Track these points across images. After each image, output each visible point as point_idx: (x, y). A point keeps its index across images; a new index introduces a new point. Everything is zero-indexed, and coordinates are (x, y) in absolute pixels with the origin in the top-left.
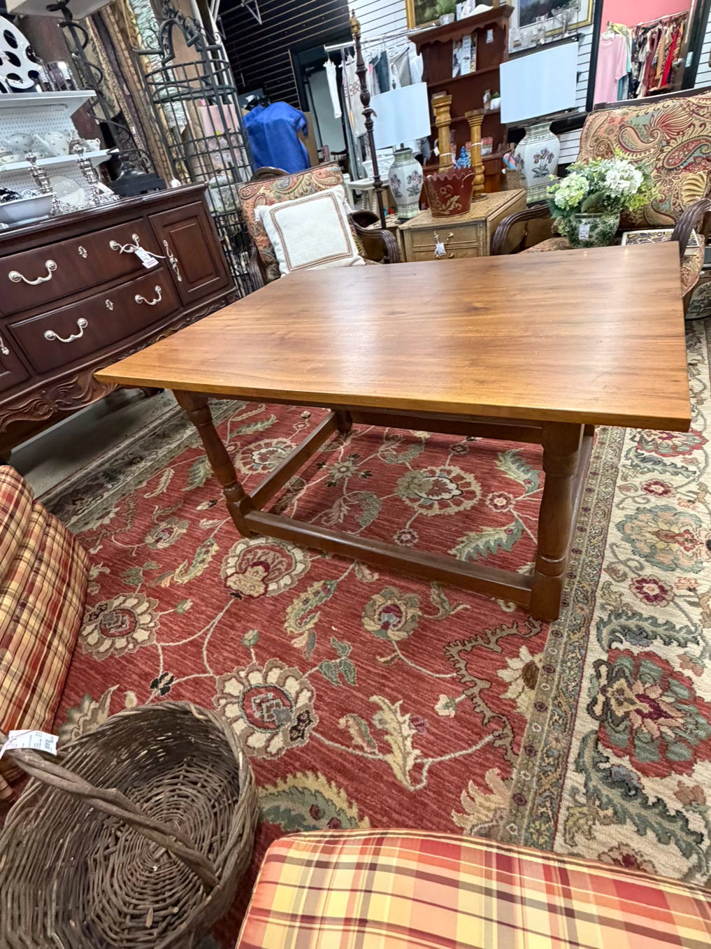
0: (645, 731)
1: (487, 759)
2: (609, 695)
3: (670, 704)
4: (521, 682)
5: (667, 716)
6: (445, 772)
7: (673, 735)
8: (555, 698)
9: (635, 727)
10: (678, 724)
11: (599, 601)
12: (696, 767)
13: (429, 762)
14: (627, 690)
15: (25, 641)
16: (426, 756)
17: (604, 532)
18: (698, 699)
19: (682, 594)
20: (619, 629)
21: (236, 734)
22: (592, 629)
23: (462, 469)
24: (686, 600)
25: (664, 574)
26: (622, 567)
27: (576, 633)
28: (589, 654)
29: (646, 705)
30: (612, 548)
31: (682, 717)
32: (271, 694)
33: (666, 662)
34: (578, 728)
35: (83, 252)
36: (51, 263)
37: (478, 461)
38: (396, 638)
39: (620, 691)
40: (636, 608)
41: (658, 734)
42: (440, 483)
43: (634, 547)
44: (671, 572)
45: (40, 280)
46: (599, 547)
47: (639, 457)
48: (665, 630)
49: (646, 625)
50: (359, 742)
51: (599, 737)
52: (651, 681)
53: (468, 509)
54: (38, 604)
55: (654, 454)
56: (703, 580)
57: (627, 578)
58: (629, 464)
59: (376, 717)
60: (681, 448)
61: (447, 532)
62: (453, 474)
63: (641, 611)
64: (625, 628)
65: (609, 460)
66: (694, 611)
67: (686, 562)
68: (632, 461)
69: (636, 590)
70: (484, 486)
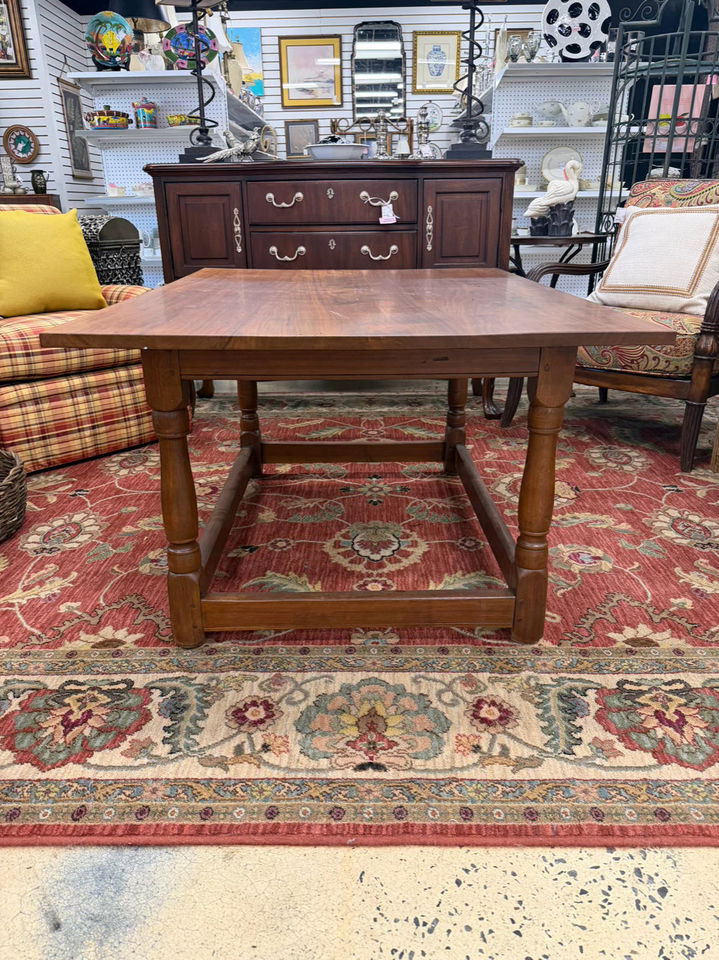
0: (48, 718)
1: (18, 634)
2: (89, 692)
3: (82, 733)
4: (101, 639)
5: (65, 734)
6: (6, 618)
7: (44, 736)
8: (83, 661)
9: (52, 711)
10: (56, 740)
11: (222, 676)
12: (8, 752)
13: (16, 609)
14: (97, 704)
16: (21, 607)
18: (89, 752)
19: (254, 739)
20: (182, 692)
21: (39, 529)
22: (177, 674)
23: (425, 554)
24: (243, 743)
25: (288, 722)
26: (289, 687)
27: (167, 663)
28: (140, 676)
29: (79, 717)
30: (323, 677)
31: (65, 742)
32: (74, 532)
33: (138, 729)
34: (49, 677)
35: (330, 193)
36: (300, 195)
37: (451, 561)
38: (141, 569)
39: (94, 699)
40: (217, 702)
41: (44, 726)
42: (386, 544)
43: (333, 696)
44: (294, 728)
45: (284, 205)
46: (320, 666)
47: (574, 692)
48: (188, 727)
49: (193, 712)
50: (33, 576)
51: (39, 691)
52: (110, 719)
53: (349, 569)
54: (98, 403)
55: (594, 708)
56: (290, 759)
57: (269, 692)
58: (541, 682)
59: (56, 578)
60: (644, 737)
61: (300, 564)
62: (409, 550)
63: (214, 707)
64: (184, 696)
65: (539, 663)
66: (227, 750)
67: (321, 743)
68: (553, 686)
69: (249, 701)
70: (399, 572)
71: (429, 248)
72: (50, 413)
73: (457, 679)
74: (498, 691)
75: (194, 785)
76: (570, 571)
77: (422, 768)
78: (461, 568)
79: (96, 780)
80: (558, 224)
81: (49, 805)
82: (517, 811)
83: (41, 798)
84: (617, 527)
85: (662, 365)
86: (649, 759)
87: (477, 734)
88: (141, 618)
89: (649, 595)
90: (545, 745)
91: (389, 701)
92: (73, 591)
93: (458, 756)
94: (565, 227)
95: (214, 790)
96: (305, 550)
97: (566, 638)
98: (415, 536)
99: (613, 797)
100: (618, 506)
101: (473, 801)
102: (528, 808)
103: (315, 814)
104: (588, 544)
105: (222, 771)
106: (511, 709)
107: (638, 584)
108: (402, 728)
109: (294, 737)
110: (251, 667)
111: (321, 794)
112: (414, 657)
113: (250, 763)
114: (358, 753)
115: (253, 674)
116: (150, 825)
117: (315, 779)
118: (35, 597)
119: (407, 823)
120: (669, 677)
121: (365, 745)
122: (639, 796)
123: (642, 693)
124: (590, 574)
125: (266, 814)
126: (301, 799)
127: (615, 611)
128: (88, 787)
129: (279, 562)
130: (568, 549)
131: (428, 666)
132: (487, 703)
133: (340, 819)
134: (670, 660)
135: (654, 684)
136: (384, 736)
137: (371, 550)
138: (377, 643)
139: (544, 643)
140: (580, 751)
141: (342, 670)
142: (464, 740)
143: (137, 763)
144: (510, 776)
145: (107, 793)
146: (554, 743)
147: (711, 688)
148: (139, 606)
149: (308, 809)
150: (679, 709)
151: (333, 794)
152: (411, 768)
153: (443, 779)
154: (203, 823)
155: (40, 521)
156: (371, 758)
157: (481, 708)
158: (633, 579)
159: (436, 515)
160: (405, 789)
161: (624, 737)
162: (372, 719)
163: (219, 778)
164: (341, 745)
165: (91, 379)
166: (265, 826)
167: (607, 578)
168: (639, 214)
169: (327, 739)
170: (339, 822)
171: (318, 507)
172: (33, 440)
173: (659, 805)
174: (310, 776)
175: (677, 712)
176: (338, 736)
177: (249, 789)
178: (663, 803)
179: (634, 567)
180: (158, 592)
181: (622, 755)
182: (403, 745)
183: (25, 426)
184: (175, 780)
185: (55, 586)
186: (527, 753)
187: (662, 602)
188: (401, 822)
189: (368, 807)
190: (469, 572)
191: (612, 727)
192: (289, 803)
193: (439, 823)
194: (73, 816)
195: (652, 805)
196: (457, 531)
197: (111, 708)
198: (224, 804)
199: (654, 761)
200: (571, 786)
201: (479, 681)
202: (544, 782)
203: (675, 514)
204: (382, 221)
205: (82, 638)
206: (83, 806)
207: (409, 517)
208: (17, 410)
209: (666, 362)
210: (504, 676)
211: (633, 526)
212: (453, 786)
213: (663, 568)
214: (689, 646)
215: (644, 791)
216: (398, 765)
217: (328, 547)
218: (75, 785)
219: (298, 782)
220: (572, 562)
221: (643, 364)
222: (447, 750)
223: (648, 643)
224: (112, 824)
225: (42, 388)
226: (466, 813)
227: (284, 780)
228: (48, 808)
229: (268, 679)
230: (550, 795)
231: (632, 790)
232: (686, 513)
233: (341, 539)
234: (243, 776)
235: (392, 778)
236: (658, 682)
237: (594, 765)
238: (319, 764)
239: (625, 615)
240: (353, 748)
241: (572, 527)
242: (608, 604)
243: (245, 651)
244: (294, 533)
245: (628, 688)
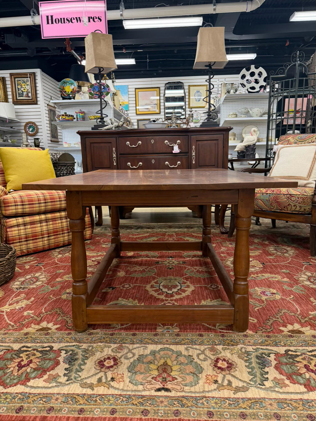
0: (11, 363)
1: (4, 325)
2: (32, 351)
3: (26, 370)
4: (41, 328)
5: (18, 370)
7: (8, 372)
8: (31, 337)
9: (14, 360)
10: (14, 374)
11: (95, 345)
13: (5, 313)
14: (35, 357)
15: (37, 229)
16: (7, 313)
17: (156, 343)
18: (29, 380)
19: (107, 375)
20: (75, 352)
21: (20, 280)
22: (74, 344)
23: (193, 291)
24: (102, 377)
25: (124, 367)
26: (126, 351)
27: (70, 339)
28: (57, 344)
29: (26, 363)
30: (142, 347)
31: (18, 374)
32: (35, 281)
33: (53, 369)
34: (15, 344)
35: (153, 142)
36: (140, 142)
37: (205, 294)
38: (62, 297)
39: (34, 355)
40: (91, 357)
41: (9, 367)
42: (175, 287)
43: (146, 355)
44: (127, 370)
45: (133, 146)
46: (141, 342)
47: (264, 355)
48: (77, 369)
49: (80, 361)
50: (14, 299)
51: (10, 350)
52: (40, 364)
53: (157, 298)
54: (51, 226)
55: (274, 363)
56: (124, 385)
57: (116, 353)
58: (247, 350)
59: (24, 300)
60: (300, 378)
61: (135, 295)
62: (186, 289)
63: (90, 359)
64: (76, 354)
65: (247, 341)
66: (94, 380)
67: (139, 378)
68: (253, 352)
69: (106, 357)
70: (181, 299)
71: (194, 162)
72: (30, 230)
73: (207, 348)
74: (227, 354)
75: (76, 397)
76: (261, 299)
77: (189, 391)
78: (210, 298)
79: (30, 393)
80: (249, 153)
81: (6, 405)
82: (236, 414)
83: (2, 402)
84: (282, 280)
85: (298, 209)
86: (302, 389)
87: (216, 374)
88: (60, 318)
89: (299, 310)
90: (250, 380)
91: (173, 359)
92: (31, 306)
93: (206, 385)
94: (252, 154)
95: (86, 400)
96: (137, 289)
97: (259, 329)
98: (188, 283)
99: (285, 408)
100: (282, 271)
101: (214, 408)
102: (242, 412)
103: (134, 413)
104: (269, 287)
105: (91, 390)
106: (233, 363)
107: (293, 305)
108: (179, 371)
109: (127, 374)
110: (108, 341)
111: (138, 403)
112: (186, 338)
113: (104, 387)
114: (157, 383)
115: (109, 344)
116: (53, 417)
117: (135, 395)
118: (14, 308)
119: (180, 418)
120: (310, 349)
121: (161, 379)
122: (298, 407)
123: (298, 356)
124: (270, 301)
125: (110, 412)
126: (128, 405)
127: (283, 317)
128: (25, 396)
129: (125, 294)
130: (260, 290)
131: (193, 342)
132: (221, 359)
133: (147, 416)
134: (311, 340)
135: (304, 351)
136: (170, 375)
137: (168, 289)
138: (169, 331)
139: (249, 332)
140: (268, 384)
141: (152, 344)
142: (210, 377)
143: (50, 386)
144: (233, 396)
145: (34, 400)
146: (254, 379)
148: (60, 313)
149: (131, 410)
151: (144, 403)
152: (183, 391)
153: (199, 397)
154: (79, 416)
155: (21, 276)
156: (164, 386)
157: (218, 362)
158: (291, 303)
159: (198, 274)
160: (180, 401)
161: (289, 377)
162: (165, 367)
163: (89, 393)
164: (149, 379)
165: (49, 216)
166: (109, 418)
167: (278, 302)
168: (283, 148)
169: (142, 376)
170: (146, 417)
171: (144, 270)
172: (22, 242)
173: (309, 412)
174: (133, 393)
175: (315, 366)
176: (148, 375)
177: (103, 399)
178: (311, 411)
179: (291, 297)
180: (69, 307)
181: (289, 386)
182: (180, 380)
183: (19, 235)
184: (68, 394)
185: (23, 304)
186: (241, 384)
187: (305, 313)
188: (177, 418)
189: (161, 410)
190: (213, 300)
191: (283, 372)
192: (122, 407)
193: (196, 419)
194: (16, 411)
195: (306, 412)
196: (208, 281)
197: (41, 359)
198: (90, 407)
199: (305, 390)
200: (263, 401)
201: (218, 349)
202: (250, 399)
203: (309, 274)
204: (174, 152)
205: (32, 327)
206: (22, 406)
207: (186, 275)
208: (16, 228)
209: (300, 207)
210: (230, 347)
211: (290, 279)
212: (204, 400)
213: (305, 298)
215: (301, 405)
216: (177, 389)
217: (148, 287)
218: (20, 395)
219: (127, 396)
220: (262, 295)
221: (289, 208)
222: (201, 382)
223: (299, 332)
224: (35, 415)
225: (28, 219)
226: (210, 414)
227: (121, 395)
228: (5, 407)
229: (116, 347)
230: (253, 406)
231: (295, 404)
232: (315, 274)
233: (154, 284)
234: (101, 393)
235: (173, 395)
236: (305, 351)
237: (275, 391)
238: (138, 388)
239: (287, 319)
240: (155, 380)
241: (262, 280)
242: (279, 314)
243: (106, 334)
244: (133, 281)
245: (290, 354)
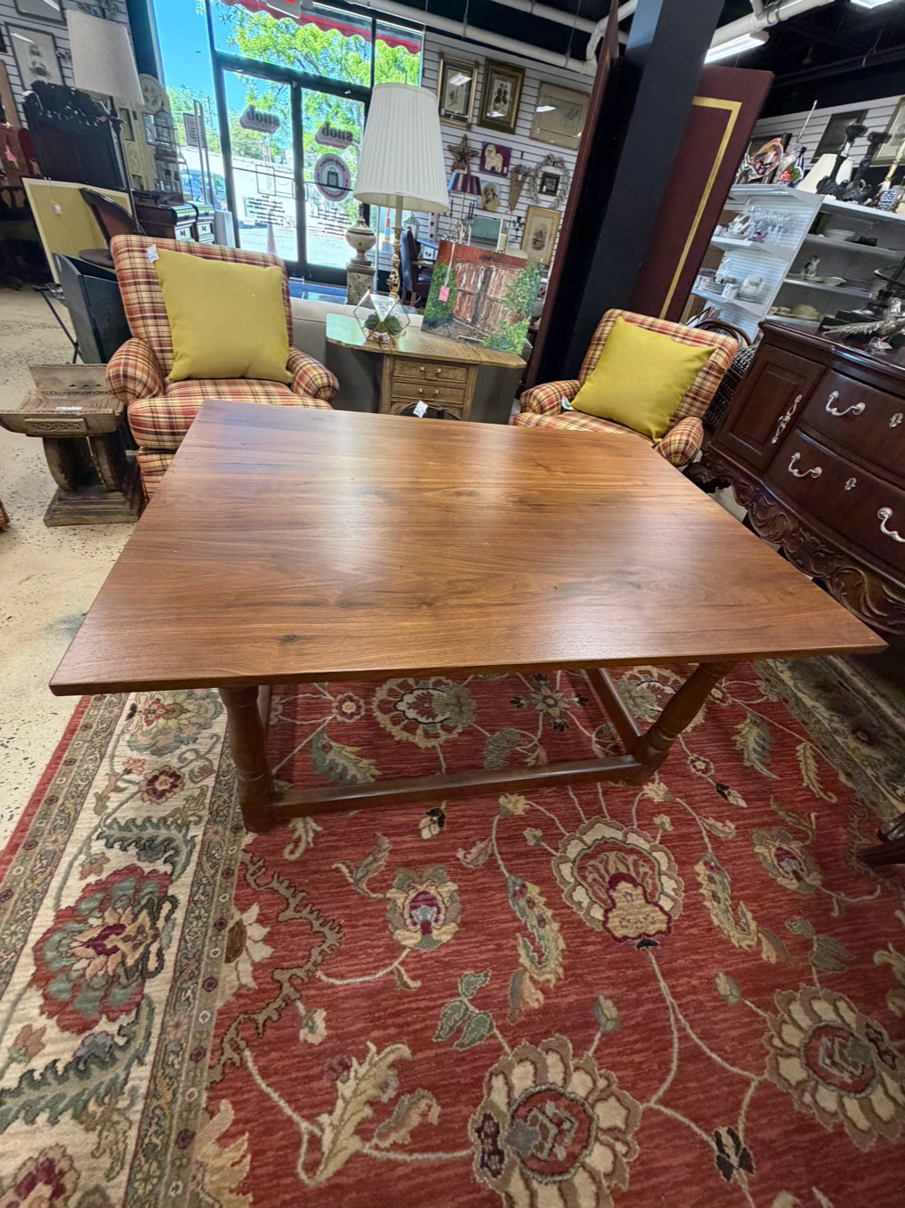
36: (861, 406)
42: (428, 714)
45: (833, 411)
47: (171, 852)
55: (147, 867)
58: (192, 826)
60: (94, 904)
62: (418, 732)
65: (219, 828)
68: (185, 836)
70: (374, 724)
73: (211, 763)
74: (187, 790)
76: (390, 887)
84: (527, 982)
86: (67, 902)
87: (143, 773)
89: (337, 982)
91: (193, 720)
93: (125, 760)
97: (255, 859)
99: (41, 861)
100: (607, 1004)
101: (78, 766)
104: (465, 925)
106: (164, 799)
107: (364, 973)
108: (163, 728)
114: (147, 705)
119: (76, 731)
120: (170, 957)
122: (33, 883)
123: (154, 919)
124: (385, 911)
130: (445, 895)
134: (197, 968)
135: (163, 935)
139: (248, 837)
140: (98, 846)
142: (140, 764)
144: (92, 791)
146: (115, 826)
147: (138, 1005)
150: (119, 953)
152: (123, 733)
153: (106, 750)
156: (140, 712)
157: (170, 777)
158: (376, 968)
160: (105, 729)
161: (102, 886)
162: (178, 712)
164: (157, 697)
170: (92, 700)
173: (16, 897)
175: (115, 949)
178: (17, 901)
179: (406, 979)
181: (81, 879)
182: (145, 728)
186: (111, 805)
187: (319, 997)
188: (79, 728)
189: (98, 712)
191: (117, 878)
193: (69, 747)
195: (18, 890)
199: (63, 906)
201: (205, 778)
202: (78, 813)
203: (608, 1119)
207: (491, 731)
210: (208, 798)
211: (537, 1013)
214: (219, 1004)
215: (35, 887)
216: (129, 726)
220: (413, 894)
222: (134, 754)
223: (235, 950)
231: (41, 877)
235: (119, 723)
236: (165, 942)
237: (80, 853)
239: (293, 935)
241: (512, 912)
242: (318, 918)
245: (164, 906)
